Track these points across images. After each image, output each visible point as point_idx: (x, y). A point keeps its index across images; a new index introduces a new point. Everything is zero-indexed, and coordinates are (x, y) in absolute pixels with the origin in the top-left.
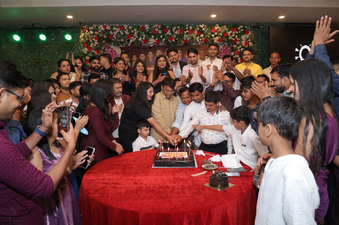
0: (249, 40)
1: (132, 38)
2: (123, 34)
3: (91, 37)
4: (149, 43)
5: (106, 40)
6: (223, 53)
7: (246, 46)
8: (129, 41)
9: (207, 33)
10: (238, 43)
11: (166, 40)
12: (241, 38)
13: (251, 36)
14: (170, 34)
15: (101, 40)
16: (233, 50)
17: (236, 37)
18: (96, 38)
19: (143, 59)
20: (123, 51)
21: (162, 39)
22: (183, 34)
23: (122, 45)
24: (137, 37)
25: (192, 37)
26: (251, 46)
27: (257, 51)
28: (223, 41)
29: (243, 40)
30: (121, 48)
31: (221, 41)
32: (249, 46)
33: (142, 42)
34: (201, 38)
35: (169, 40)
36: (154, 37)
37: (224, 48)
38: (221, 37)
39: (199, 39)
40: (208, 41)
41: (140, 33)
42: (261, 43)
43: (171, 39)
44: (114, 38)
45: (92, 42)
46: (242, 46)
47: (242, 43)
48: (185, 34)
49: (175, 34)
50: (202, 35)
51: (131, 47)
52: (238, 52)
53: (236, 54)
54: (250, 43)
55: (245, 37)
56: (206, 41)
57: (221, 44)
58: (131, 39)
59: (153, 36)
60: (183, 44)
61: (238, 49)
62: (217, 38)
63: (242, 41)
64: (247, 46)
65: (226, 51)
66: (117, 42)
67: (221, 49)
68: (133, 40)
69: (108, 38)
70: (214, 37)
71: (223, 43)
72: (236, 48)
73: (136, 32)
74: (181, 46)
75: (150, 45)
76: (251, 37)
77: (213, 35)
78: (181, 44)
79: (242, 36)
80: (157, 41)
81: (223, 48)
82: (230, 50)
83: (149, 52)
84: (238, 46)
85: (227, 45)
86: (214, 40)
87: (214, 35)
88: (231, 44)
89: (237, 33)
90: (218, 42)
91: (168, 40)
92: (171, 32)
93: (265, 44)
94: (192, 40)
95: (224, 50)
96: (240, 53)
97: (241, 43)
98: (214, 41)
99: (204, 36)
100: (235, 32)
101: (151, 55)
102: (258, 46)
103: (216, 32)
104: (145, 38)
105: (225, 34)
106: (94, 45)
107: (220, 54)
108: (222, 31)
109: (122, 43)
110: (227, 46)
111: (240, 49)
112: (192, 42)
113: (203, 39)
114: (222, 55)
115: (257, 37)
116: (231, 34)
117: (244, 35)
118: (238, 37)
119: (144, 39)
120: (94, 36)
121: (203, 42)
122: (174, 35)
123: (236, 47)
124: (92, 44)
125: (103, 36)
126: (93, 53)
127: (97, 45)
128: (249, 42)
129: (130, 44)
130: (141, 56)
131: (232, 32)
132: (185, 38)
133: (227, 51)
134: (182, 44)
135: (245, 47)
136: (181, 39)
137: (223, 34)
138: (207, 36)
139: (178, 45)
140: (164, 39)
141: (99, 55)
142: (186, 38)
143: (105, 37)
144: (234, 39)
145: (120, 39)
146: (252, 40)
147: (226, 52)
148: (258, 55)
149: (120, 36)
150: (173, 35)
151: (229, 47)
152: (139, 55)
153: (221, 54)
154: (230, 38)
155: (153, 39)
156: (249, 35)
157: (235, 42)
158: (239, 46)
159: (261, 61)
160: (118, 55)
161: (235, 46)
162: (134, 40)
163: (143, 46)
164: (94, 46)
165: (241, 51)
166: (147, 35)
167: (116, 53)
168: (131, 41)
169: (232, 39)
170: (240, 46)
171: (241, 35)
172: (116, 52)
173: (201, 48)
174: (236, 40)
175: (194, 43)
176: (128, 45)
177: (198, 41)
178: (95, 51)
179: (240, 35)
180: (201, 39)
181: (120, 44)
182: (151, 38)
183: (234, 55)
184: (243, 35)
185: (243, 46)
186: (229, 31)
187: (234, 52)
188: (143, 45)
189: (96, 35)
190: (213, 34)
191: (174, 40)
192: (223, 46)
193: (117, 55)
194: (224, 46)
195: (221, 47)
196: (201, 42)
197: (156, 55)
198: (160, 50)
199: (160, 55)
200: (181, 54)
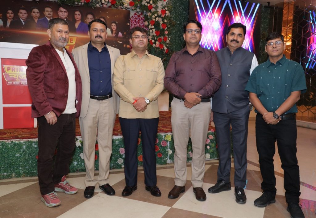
0: (166, 9)
6: (135, 22)
7: (162, 15)
10: (153, 10)
12: (157, 5)
13: (169, 3)
16: (146, 18)
17: (151, 2)
19: (24, 17)
26: (168, 16)
27: (174, 23)
28: (136, 6)
29: (159, 7)
31: (133, 6)
32: (165, 15)
37: (136, 16)
40: (116, 3)
42: (179, 14)
47: (158, 12)
52: (153, 21)
53: (151, 24)
54: (167, 12)
55: (162, 3)
56: (113, 3)
57: (132, 10)
60: (83, 4)
61: (153, 18)
62: (128, 1)
63: (158, 8)
64: (164, 15)
65: (139, 19)
67: (132, 17)
71: (135, 8)
72: (151, 17)
74: (81, 6)
76: (168, 4)
79: (158, 2)
81: (134, 15)
82: (143, 18)
83: (33, 9)
84: (153, 14)
85: (139, 12)
86: (124, 3)
88: (145, 11)
90: (129, 7)
93: (184, 16)
95: (136, 18)
96: (155, 23)
97: (157, 11)
98: (124, 4)
101: (36, 14)
102: (175, 17)
107: (130, 23)
110: (140, 13)
111: (155, 18)
112: (95, 2)
114: (133, 24)
115: (174, 6)
117: (161, 2)
118: (153, 2)
121: (109, 4)
123: (151, 15)
128: (166, 10)
130: (21, 13)
133: (140, 20)
134: (81, 3)
135: (162, 16)
139: (76, 4)
144: (149, 5)
146: (169, 8)
147: (139, 21)
148: (175, 28)
151: (142, 14)
152: (18, 12)
153: (132, 22)
154: (144, 3)
156: (166, 3)
157: (149, 9)
158: (154, 14)
159: (178, 36)
161: (149, 14)
165: (157, 21)
169: (146, 4)
170: (156, 15)
171: (156, 1)
173: (107, 12)
174: (151, 7)
175: (98, 4)
177: (103, 2)
183: (149, 25)
184: (159, 1)
185: (159, 15)
187: (148, 22)
192: (134, 12)
194: (136, 13)
195: (132, 14)
196: (107, 4)
197: (44, 14)
198: (51, 8)
199: (49, 14)
200: (80, 17)
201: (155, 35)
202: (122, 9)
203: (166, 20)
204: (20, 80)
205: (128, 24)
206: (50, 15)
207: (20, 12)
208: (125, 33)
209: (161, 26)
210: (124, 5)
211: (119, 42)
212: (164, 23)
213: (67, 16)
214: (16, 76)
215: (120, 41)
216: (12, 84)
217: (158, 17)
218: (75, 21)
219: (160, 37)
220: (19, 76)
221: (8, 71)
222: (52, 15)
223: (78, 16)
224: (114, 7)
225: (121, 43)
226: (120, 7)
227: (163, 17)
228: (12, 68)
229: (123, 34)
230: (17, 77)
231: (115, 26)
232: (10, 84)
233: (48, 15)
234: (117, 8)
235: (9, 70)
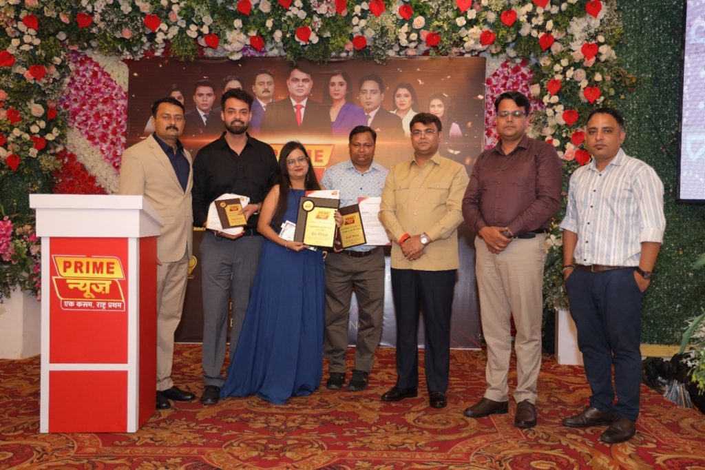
0: (601, 39)
1: (164, 26)
2: (130, 9)
3: (9, 18)
4: (227, 47)
5: (67, 28)
6: (502, 89)
7: (586, 59)
8: (152, 37)
9: (438, 12)
10: (557, 48)
11: (288, 36)
12: (569, 31)
13: (609, 20)
14: (302, 15)
15: (51, 31)
16: (539, 75)
17: (550, 25)
18: (28, 22)
19: (206, 105)
20: (135, 74)
21: (272, 32)
22: (349, 17)
23: (130, 50)
24: (184, 26)
25: (382, 28)
26: (606, 61)
27: (634, 81)
28: (501, 43)
29: (577, 36)
30: (128, 62)
31: (491, 44)
32: (598, 60)
33: (202, 42)
34: (418, 31)
35: (297, 39)
36: (243, 24)
37: (507, 70)
38: (492, 26)
39: (408, 34)
40: (442, 42)
41: (190, 10)
42: (651, 50)
43: (306, 36)
44: (96, 25)
45: (16, 37)
46: (569, 61)
47: (573, 51)
48: (357, 15)
49: (321, 16)
50: (419, 21)
51: (166, 61)
52: (556, 82)
53: (549, 93)
54: (604, 49)
55: (585, 24)
56: (434, 42)
57: (493, 55)
58: (160, 30)
59: (238, 23)
60: (350, 54)
61: (557, 73)
62: (476, 31)
63: (572, 41)
64: (593, 60)
65: (514, 80)
66: (109, 39)
67: (495, 74)
68: (166, 34)
69: (77, 23)
70: (463, 28)
71: (499, 49)
72: (550, 68)
73: (178, 3)
74: (347, 61)
75: (232, 53)
76: (608, 24)
77: (461, 21)
78: (344, 55)
79: (571, 23)
80: (253, 39)
81: (501, 69)
82: (528, 76)
83: (227, 81)
84: (556, 60)
85: (515, 57)
86: (465, 39)
87: (466, 18)
88: (533, 54)
89: (555, 10)
90: (480, 47)
91: (293, 36)
92: (303, 8)
93: (671, 53)
94: (381, 37)
95: (506, 78)
96: (563, 87)
97: (570, 50)
98: (465, 42)
99: (428, 22)
100: (544, 7)
102: (639, 61)
103: (472, 8)
104: (210, 30)
105: (506, 14)
106: (20, 45)
107: (489, 92)
108: (496, 5)
109: (128, 44)
110: (519, 61)
111: (564, 73)
112: (384, 45)
113: (424, 34)
115: (636, 26)
116: (530, 16)
117: (581, 20)
118: (556, 24)
119: (205, 30)
120: (23, 14)
121: (423, 47)
122: (316, 19)
123: (548, 63)
124: (15, 42)
125: (58, 16)
126: (20, 77)
127: (36, 47)
128: (600, 44)
129: (162, 50)
130: (201, 95)
131: (534, 9)
132: (356, 29)
133: (518, 80)
134: (348, 52)
135: (585, 64)
136: (341, 36)
137: (499, 14)
138: (436, 23)
139: (335, 57)
140: (278, 34)
141: (41, 85)
142: (362, 31)
143: (65, 19)
144: (541, 34)
145: (119, 27)
146: (613, 36)
147: (514, 84)
148: (637, 94)
149: (117, 16)
150: (312, 18)
151: (524, 63)
152: (194, 92)
153: (493, 91)
154: (525, 31)
155: (238, 31)
156: (601, 20)
157: (545, 45)
158: (558, 61)
159: (650, 119)
160: (117, 86)
161: (545, 61)
162: (170, 36)
163: (208, 58)
164: (22, 52)
165: (568, 79)
166: (216, 16)
167: (112, 81)
168: (160, 37)
169: (534, 33)
170: (565, 62)
171: (567, 19)
172: (112, 77)
173: (418, 70)
174: (549, 39)
175: (392, 48)
176: (153, 51)
177: (404, 42)
178: (28, 69)
179: (562, 20)
180: (414, 36)
181: (123, 48)
182: (231, 27)
183: (542, 95)
184: (574, 18)
185: (577, 61)
186: (523, 6)
187: (542, 86)
188: (209, 53)
189: (29, 11)
190: (462, 15)
191: (314, 39)
192: (501, 61)
193: (114, 88)
194: (507, 61)
195: (493, 65)
196: (416, 47)
197: (254, 91)
198: (270, 74)
199: (267, 91)
200: (342, 89)
201: (562, 122)
202: (462, 54)
203: (602, 73)
204: (93, 296)
205: (481, 97)
206: (269, 92)
207: (197, 92)
208: (469, 124)
209: (581, 95)
210: (466, 45)
211: (451, 151)
212: (592, 84)
213: (309, 91)
214: (85, 285)
215: (455, 150)
216: (73, 307)
217: (572, 68)
218: (330, 101)
219: (580, 130)
220: (91, 284)
221: (65, 271)
222: (271, 93)
223: (337, 87)
224: (438, 53)
225: (457, 153)
226: (455, 50)
227: (590, 66)
228: (76, 263)
229: (463, 127)
230: (87, 288)
231: (440, 106)
232: (69, 307)
233: (263, 92)
234: (447, 54)
235: (68, 270)
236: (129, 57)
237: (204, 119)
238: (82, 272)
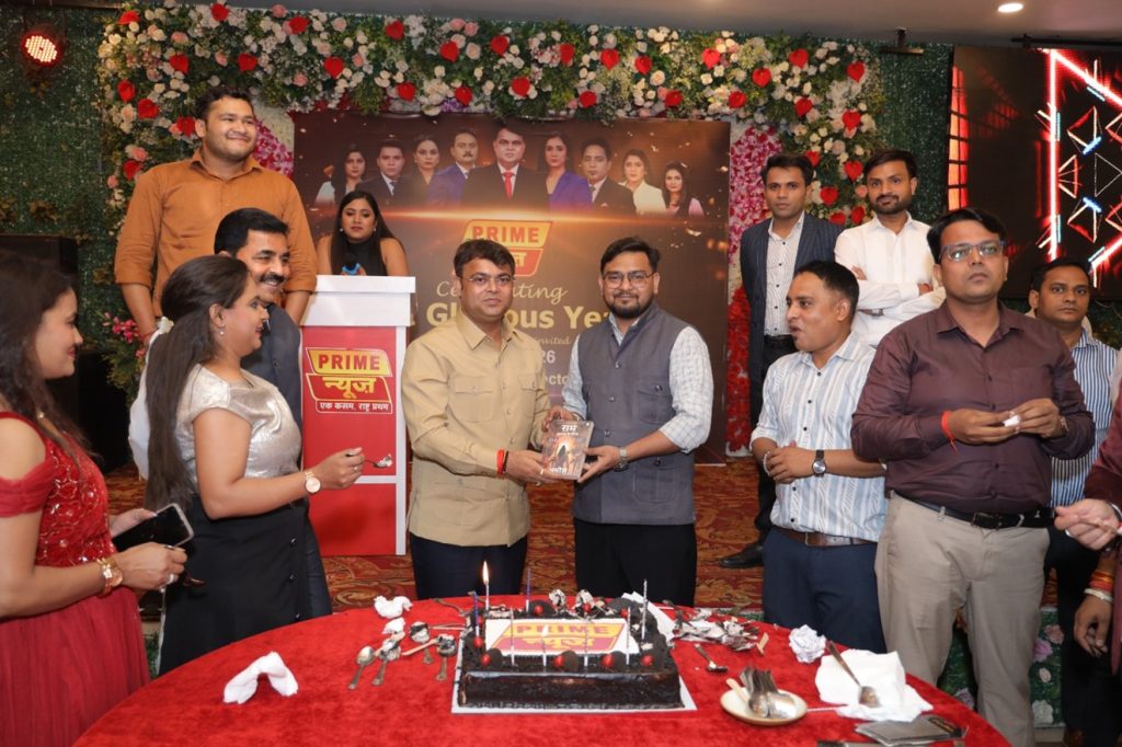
0: (863, 107)
1: (347, 72)
2: (305, 50)
3: (154, 58)
4: (423, 99)
5: (223, 72)
6: (746, 160)
7: (847, 130)
8: (330, 85)
9: (681, 68)
10: (813, 115)
11: (500, 88)
12: (828, 96)
13: (872, 87)
14: (519, 63)
15: (204, 74)
17: (808, 88)
18: (175, 62)
19: (393, 170)
20: (303, 131)
21: (482, 83)
22: (576, 68)
23: (299, 101)
24: (370, 72)
25: (614, 82)
26: (868, 132)
28: (751, 106)
29: (837, 102)
30: (294, 115)
31: (740, 107)
32: (859, 131)
33: (393, 93)
34: (655, 88)
35: (511, 92)
36: (447, 72)
37: (752, 138)
38: (741, 85)
39: (645, 91)
40: (684, 102)
41: (381, 53)
42: (909, 122)
43: (522, 86)
44: (262, 69)
45: (160, 82)
46: (829, 130)
47: (831, 119)
48: (585, 66)
49: (540, 65)
50: (658, 77)
51: (342, 115)
52: (814, 154)
54: (866, 119)
55: (846, 89)
56: (673, 103)
57: (739, 119)
58: (343, 77)
59: (440, 71)
60: (572, 112)
61: (814, 143)
62: (724, 91)
63: (831, 107)
64: (854, 131)
65: (760, 150)
66: (278, 87)
67: (739, 143)
68: (349, 82)
69: (237, 65)
70: (708, 88)
71: (748, 113)
72: (806, 139)
73: (366, 44)
74: (567, 121)
75: (429, 107)
76: (871, 90)
77: (706, 79)
78: (563, 113)
79: (831, 87)
80: (458, 92)
81: (745, 137)
82: (776, 146)
83: (420, 142)
84: (814, 129)
85: (763, 124)
86: (710, 100)
87: (712, 75)
88: (784, 121)
89: (812, 71)
90: (727, 110)
91: (506, 89)
92: (520, 56)
93: (929, 126)
94: (612, 93)
95: (751, 148)
96: (820, 161)
97: (828, 118)
98: (709, 103)
99: (669, 77)
100: (802, 67)
101: (429, 155)
102: (896, 133)
103: (719, 64)
104: (405, 78)
105: (759, 73)
106: (165, 92)
107: (731, 164)
108: (747, 61)
109: (298, 93)
110: (766, 128)
111: (821, 144)
112: (613, 104)
113: (664, 92)
114: (741, 168)
115: (893, 93)
116: (786, 76)
117: (842, 84)
118: (815, 87)
119: (399, 78)
120: (170, 53)
121: (660, 107)
122: (535, 68)
123: (804, 132)
124: (159, 88)
125: (212, 56)
126: (163, 132)
127: (184, 95)
128: (861, 113)
129: (338, 101)
130: (386, 157)
131: (790, 69)
132: (583, 83)
133: (764, 150)
134: (568, 110)
135: (845, 135)
136: (564, 90)
137: (749, 73)
138: (678, 80)
139: (552, 116)
140: (489, 86)
141: (188, 142)
142: (589, 86)
143: (221, 60)
144: (797, 99)
145: (290, 71)
146: (874, 105)
147: (760, 155)
149: (290, 59)
150: (530, 67)
151: (772, 131)
152: (378, 153)
153: (735, 162)
154: (779, 93)
155: (439, 81)
156: (863, 86)
157: (798, 112)
158: (816, 131)
160: (279, 145)
161: (799, 130)
162: (353, 84)
163: (394, 113)
164: (167, 100)
165: (826, 152)
166: (413, 61)
167: (272, 137)
168: (341, 86)
169: (789, 97)
170: (823, 132)
171: (827, 82)
172: (273, 133)
173: (652, 134)
174: (806, 104)
175: (622, 108)
176: (326, 103)
177: (639, 100)
178: (173, 122)
179: (822, 82)
180: (651, 94)
181: (292, 98)
182: (431, 76)
184: (835, 82)
185: (836, 132)
186: (777, 64)
188: (397, 106)
189: (176, 49)
190: (708, 72)
191: (532, 93)
192: (746, 128)
193: (274, 147)
194: (752, 128)
195: (738, 132)
196: (650, 108)
197: (453, 154)
198: (472, 134)
199: (468, 154)
200: (561, 155)
201: (820, 201)
202: (703, 118)
203: (863, 146)
204: (355, 397)
205: (724, 169)
206: (471, 155)
207: (381, 155)
208: (712, 201)
209: (841, 169)
210: (711, 107)
211: (691, 232)
212: (853, 158)
213: (521, 155)
214: (345, 383)
215: (694, 230)
216: (331, 410)
217: (831, 139)
218: (546, 169)
219: (838, 210)
220: (352, 382)
221: (321, 366)
222: (474, 158)
223: (555, 152)
224: (677, 115)
225: (697, 234)
226: (695, 112)
227: (851, 137)
228: (334, 357)
229: (704, 204)
230: (348, 387)
231: (677, 178)
232: (326, 409)
233: (465, 156)
234: (685, 116)
235: (324, 365)
236: (298, 108)
237: (391, 188)
238: (340, 367)
